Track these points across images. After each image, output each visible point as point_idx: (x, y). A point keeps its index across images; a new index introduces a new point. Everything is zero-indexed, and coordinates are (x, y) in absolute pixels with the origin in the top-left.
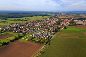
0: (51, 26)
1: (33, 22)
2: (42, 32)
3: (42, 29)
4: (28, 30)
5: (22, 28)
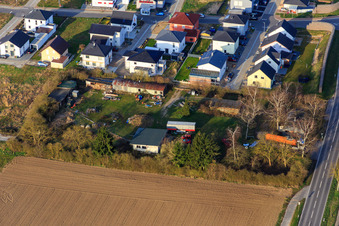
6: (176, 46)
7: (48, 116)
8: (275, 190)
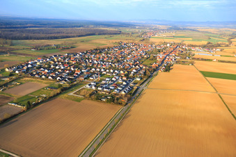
0: (133, 65)
1: (87, 52)
2: (113, 79)
3: (112, 71)
4: (77, 74)
5: (62, 68)
6: (112, 88)
7: (91, 95)
8: (120, 106)
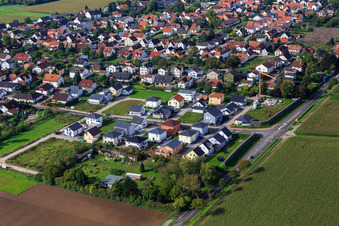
0: (262, 46)
1: (111, 8)
2: (173, 103)
3: (177, 73)
4: (47, 87)
5: (6, 66)
